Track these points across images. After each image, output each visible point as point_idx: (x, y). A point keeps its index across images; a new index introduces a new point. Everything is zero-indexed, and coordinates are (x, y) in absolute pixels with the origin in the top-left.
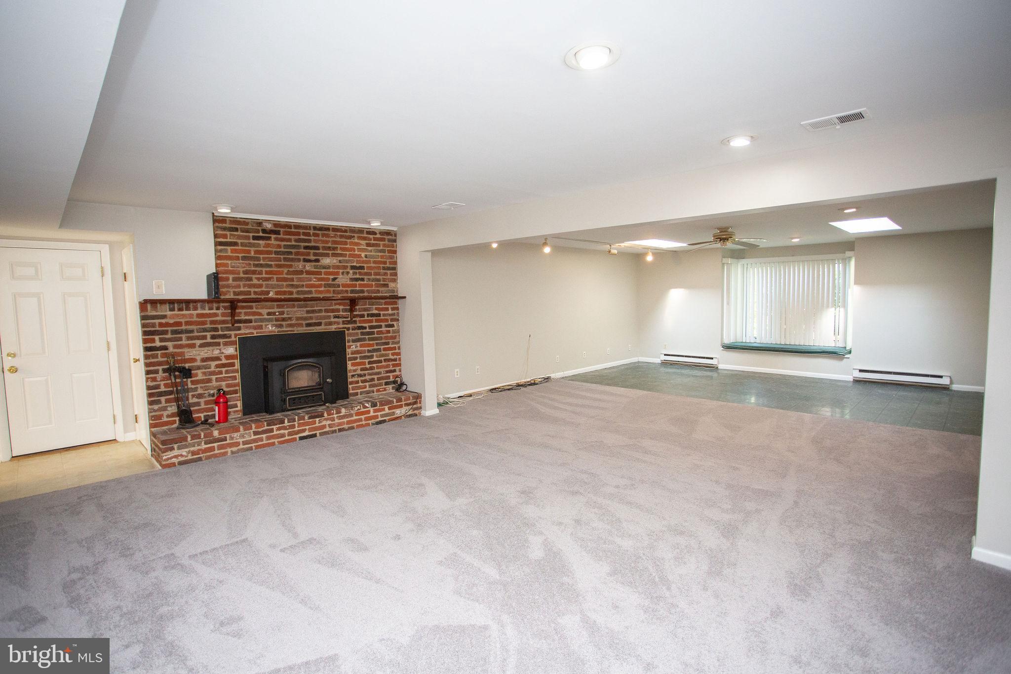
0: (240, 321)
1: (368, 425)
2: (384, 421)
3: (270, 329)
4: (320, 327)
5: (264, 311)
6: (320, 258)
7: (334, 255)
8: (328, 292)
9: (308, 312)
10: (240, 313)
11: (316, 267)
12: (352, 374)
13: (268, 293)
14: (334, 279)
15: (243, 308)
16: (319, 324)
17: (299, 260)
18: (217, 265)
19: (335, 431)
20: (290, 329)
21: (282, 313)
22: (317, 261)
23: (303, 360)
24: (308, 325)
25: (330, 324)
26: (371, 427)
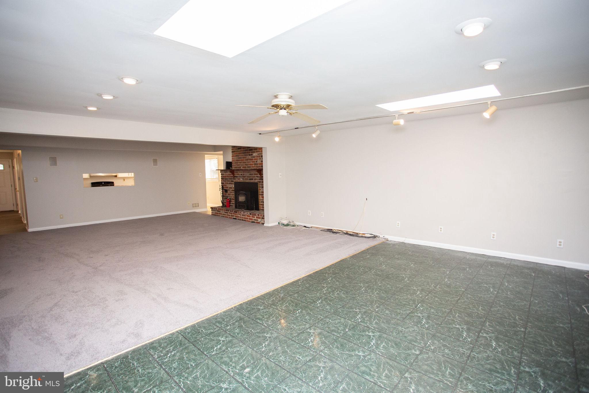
0: (235, 177)
1: (250, 221)
2: (254, 222)
3: (241, 180)
4: (252, 180)
5: (240, 174)
6: (253, 153)
7: (257, 152)
8: (255, 167)
9: (250, 174)
10: (235, 174)
11: (252, 157)
12: (261, 201)
13: (241, 167)
14: (257, 161)
15: (236, 172)
16: (252, 179)
17: (247, 155)
18: (232, 159)
19: (241, 220)
20: (245, 180)
21: (244, 175)
22: (252, 155)
23: (242, 192)
24: (250, 179)
25: (255, 179)
26: (250, 223)
